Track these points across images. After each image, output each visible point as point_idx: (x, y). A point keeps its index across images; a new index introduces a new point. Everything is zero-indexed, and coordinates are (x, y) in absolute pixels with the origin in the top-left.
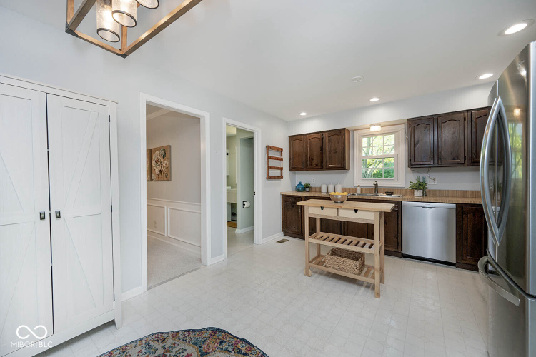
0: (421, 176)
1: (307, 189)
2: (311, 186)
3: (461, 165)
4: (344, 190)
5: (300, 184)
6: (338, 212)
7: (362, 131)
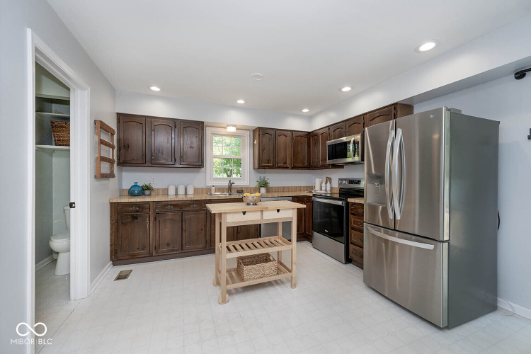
0: (263, 176)
1: (147, 192)
2: (154, 186)
3: (287, 168)
4: (196, 190)
5: (136, 185)
6: (262, 214)
7: (214, 129)
